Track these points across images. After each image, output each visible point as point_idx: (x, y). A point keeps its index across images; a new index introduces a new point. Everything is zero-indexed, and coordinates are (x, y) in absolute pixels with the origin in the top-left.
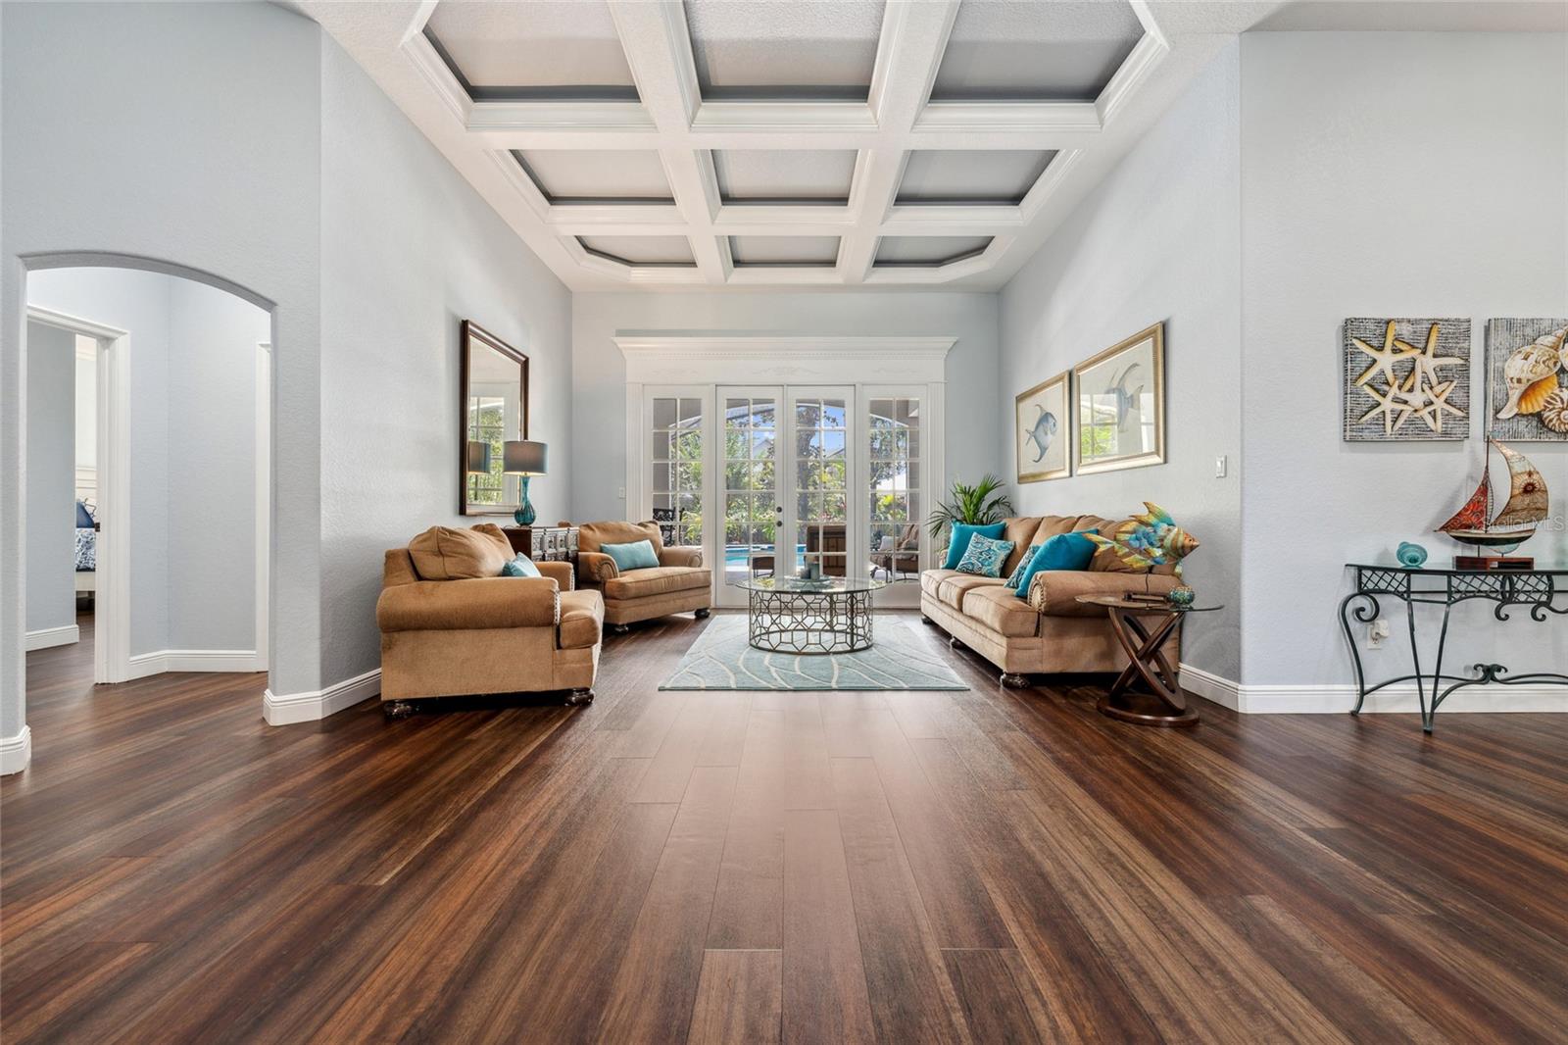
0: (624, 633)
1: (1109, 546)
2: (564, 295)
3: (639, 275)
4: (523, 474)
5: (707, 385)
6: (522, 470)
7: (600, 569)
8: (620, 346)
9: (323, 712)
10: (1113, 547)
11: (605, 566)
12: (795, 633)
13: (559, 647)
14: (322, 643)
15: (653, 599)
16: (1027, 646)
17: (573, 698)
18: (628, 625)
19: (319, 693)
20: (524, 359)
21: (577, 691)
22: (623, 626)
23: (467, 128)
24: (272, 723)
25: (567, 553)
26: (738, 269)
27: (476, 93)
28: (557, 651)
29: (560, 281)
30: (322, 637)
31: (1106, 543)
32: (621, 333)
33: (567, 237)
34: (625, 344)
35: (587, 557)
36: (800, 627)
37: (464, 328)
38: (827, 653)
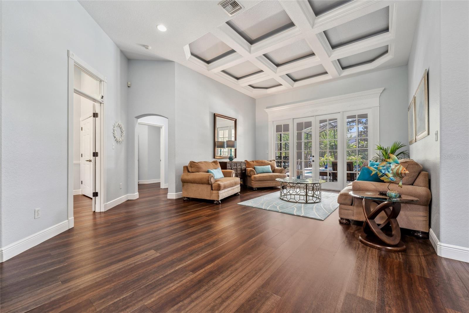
0: (256, 190)
1: (376, 172)
2: (253, 101)
3: (269, 91)
4: (230, 148)
5: (290, 119)
6: (230, 147)
7: (250, 172)
8: (266, 111)
9: (176, 198)
10: (377, 172)
11: (251, 172)
12: (295, 195)
13: (212, 190)
14: (176, 184)
15: (265, 182)
16: (347, 208)
17: (215, 202)
18: (257, 188)
19: (175, 194)
20: (235, 120)
21: (216, 201)
22: (255, 188)
23: (208, 70)
24: (168, 198)
25: (241, 168)
26: (296, 83)
27: (208, 62)
28: (212, 191)
29: (251, 97)
30: (176, 182)
31: (376, 171)
32: (267, 108)
33: (245, 86)
34: (267, 110)
35: (248, 169)
36: (297, 194)
37: (215, 116)
38: (296, 202)
